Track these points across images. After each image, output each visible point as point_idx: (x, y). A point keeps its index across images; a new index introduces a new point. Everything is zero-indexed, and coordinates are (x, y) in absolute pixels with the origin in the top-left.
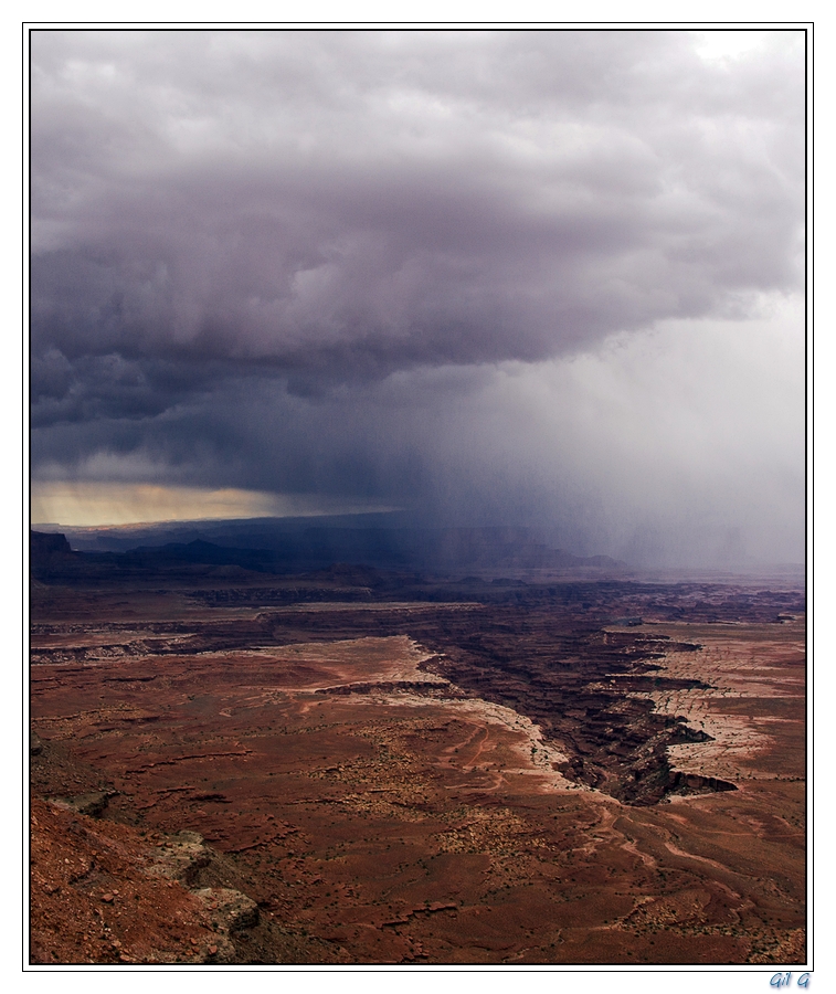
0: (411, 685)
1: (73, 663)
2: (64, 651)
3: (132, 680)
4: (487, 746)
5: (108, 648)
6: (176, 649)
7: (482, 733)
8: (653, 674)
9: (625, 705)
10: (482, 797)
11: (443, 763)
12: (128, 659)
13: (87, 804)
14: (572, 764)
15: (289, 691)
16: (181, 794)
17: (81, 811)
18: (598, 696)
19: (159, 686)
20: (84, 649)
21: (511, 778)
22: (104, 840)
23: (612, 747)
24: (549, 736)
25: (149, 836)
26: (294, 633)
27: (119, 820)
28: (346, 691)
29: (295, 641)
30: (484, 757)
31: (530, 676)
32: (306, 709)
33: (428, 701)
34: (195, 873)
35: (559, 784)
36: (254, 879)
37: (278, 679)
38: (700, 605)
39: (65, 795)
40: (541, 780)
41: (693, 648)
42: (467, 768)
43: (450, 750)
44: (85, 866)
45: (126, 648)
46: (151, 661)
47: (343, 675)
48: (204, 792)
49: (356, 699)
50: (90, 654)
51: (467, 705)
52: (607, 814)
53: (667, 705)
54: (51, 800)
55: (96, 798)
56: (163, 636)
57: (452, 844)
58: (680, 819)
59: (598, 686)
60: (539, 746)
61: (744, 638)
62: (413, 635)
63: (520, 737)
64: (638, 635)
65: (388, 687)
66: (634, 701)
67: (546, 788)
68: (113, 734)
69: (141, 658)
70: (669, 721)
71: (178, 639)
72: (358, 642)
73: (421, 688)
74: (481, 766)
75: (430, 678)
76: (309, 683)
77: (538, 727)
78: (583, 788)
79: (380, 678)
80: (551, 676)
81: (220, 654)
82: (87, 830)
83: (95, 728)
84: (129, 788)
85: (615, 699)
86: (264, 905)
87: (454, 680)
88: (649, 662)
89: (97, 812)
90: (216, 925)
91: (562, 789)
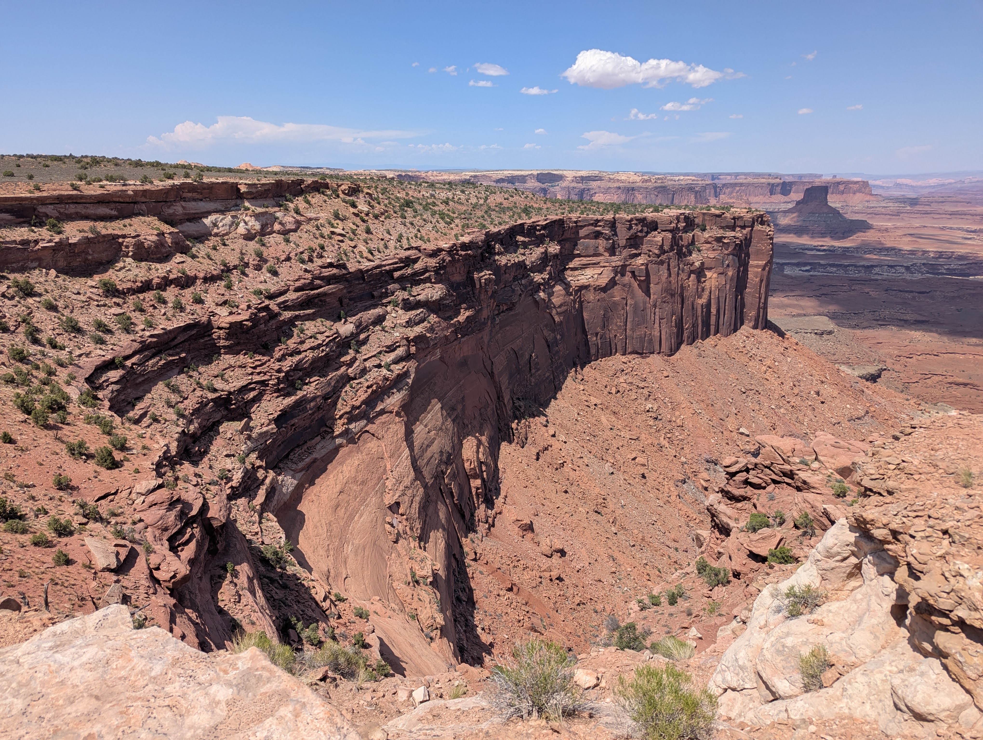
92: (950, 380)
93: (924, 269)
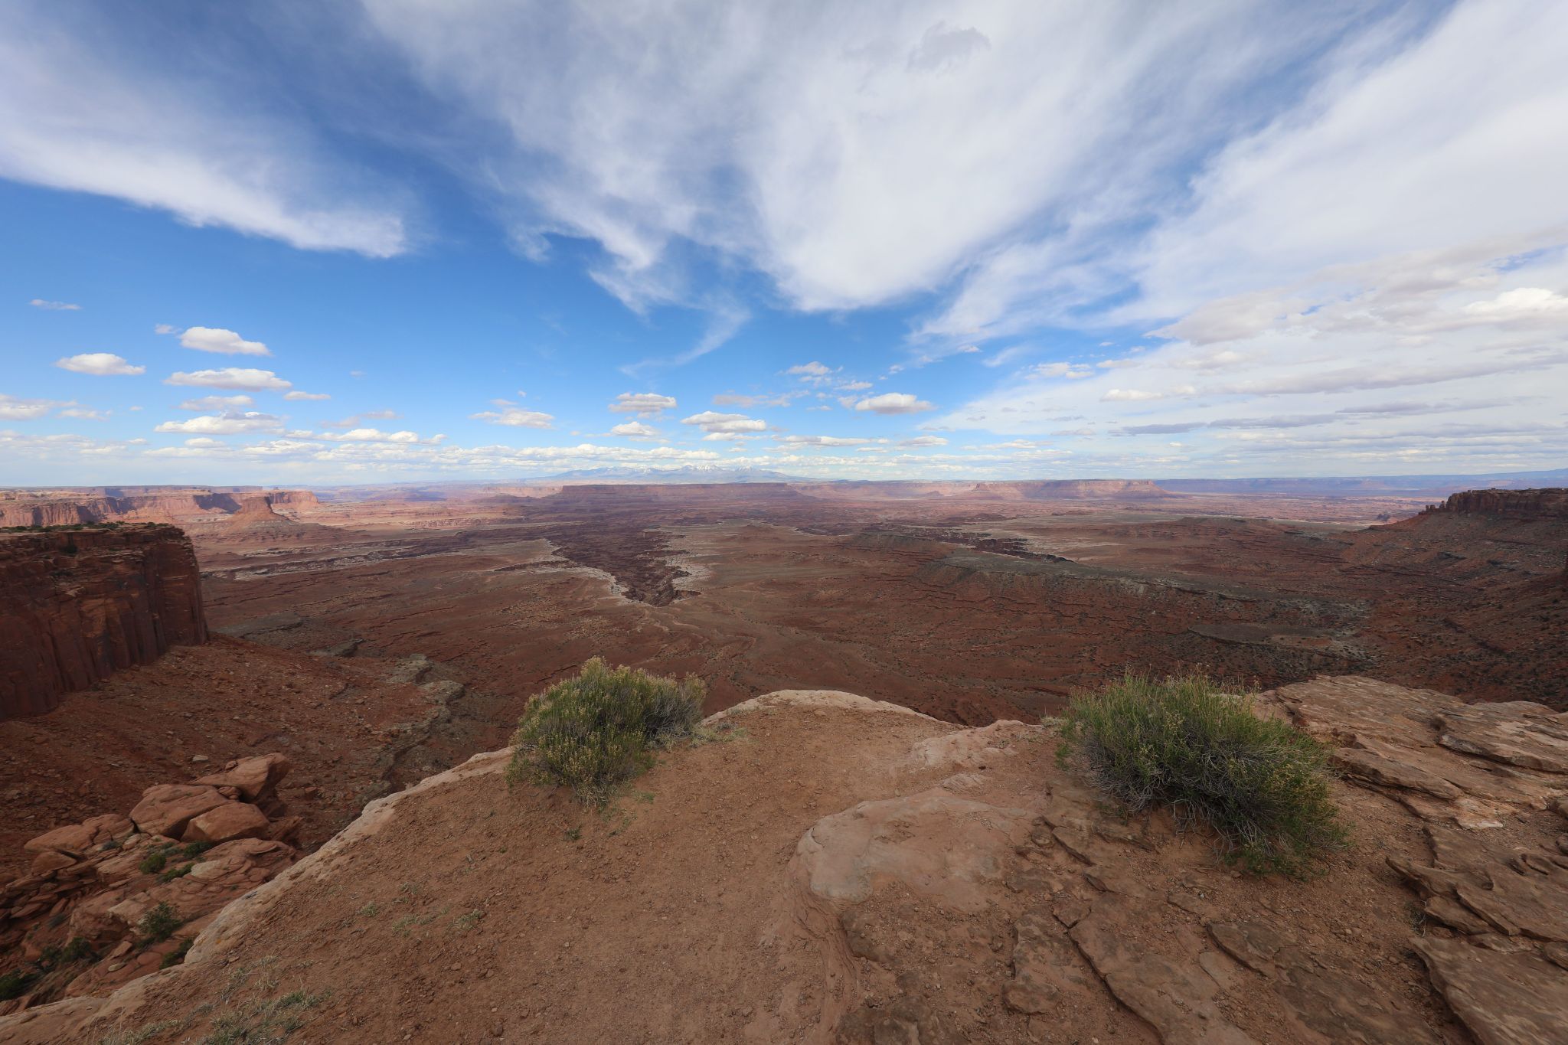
0: (548, 563)
1: (325, 568)
2: (316, 562)
3: (373, 575)
4: (589, 588)
5: (352, 558)
6: (402, 555)
7: (586, 583)
8: (665, 549)
9: (654, 563)
10: (589, 611)
11: (567, 599)
12: (368, 563)
13: (341, 650)
14: (630, 592)
15: (479, 572)
16: (410, 635)
17: (337, 655)
18: (642, 560)
19: (391, 576)
20: (333, 560)
21: (602, 602)
22: (355, 669)
23: (649, 582)
24: (619, 580)
25: (388, 662)
26: (479, 541)
27: (366, 656)
28: (512, 569)
29: (479, 546)
30: (587, 593)
31: (609, 553)
32: (489, 580)
33: (558, 570)
34: (421, 677)
35: (625, 601)
36: (462, 673)
37: (473, 565)
38: (686, 519)
39: (324, 648)
40: (616, 600)
41: (682, 537)
42: (580, 599)
43: (571, 592)
44: (341, 685)
45: (366, 557)
46: (384, 563)
47: (511, 561)
48: (426, 632)
49: (518, 572)
50: (338, 562)
51: (579, 570)
52: (647, 612)
53: (672, 562)
54: (312, 653)
55: (348, 645)
56: (392, 548)
57: (574, 636)
58: (679, 610)
59: (641, 556)
60: (615, 585)
61: (704, 531)
62: (549, 538)
63: (606, 582)
64: (659, 532)
65: (536, 565)
66: (658, 561)
67: (619, 604)
68: (359, 608)
69: (377, 562)
70: (673, 569)
71: (402, 549)
72: (519, 544)
73: (554, 564)
74: (587, 598)
75: (559, 558)
76: (490, 566)
77: (614, 577)
78: (636, 602)
79: (532, 561)
80: (621, 553)
81: (433, 556)
82: (342, 666)
83: (345, 605)
84: (373, 637)
85: (650, 561)
86: (467, 685)
87: (571, 558)
88: (663, 544)
89: (349, 654)
90: (437, 701)
91: (626, 603)
92: (419, 634)
93: (380, 556)
